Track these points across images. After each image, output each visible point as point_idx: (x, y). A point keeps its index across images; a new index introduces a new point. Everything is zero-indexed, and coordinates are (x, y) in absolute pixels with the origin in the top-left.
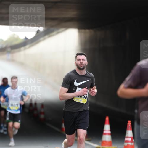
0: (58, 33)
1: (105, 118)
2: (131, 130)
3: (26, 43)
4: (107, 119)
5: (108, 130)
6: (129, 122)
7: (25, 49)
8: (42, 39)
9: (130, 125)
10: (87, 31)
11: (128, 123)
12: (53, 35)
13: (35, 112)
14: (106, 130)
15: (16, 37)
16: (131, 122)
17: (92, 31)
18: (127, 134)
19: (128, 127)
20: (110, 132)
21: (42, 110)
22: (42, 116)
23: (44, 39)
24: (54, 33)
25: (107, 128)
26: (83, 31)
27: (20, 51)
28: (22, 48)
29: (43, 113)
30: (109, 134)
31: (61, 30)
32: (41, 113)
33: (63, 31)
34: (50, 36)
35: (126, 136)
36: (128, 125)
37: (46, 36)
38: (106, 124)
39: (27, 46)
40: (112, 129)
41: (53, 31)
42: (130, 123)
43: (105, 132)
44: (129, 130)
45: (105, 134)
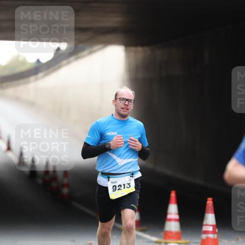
0: (91, 53)
1: (170, 193)
2: (212, 213)
3: (38, 69)
4: (173, 194)
5: (175, 214)
6: (209, 200)
7: (36, 80)
8: (64, 62)
9: (210, 205)
10: (140, 49)
11: (208, 202)
12: (83, 56)
13: (54, 184)
14: (171, 214)
15: (21, 59)
16: (213, 201)
17: (147, 49)
18: (206, 219)
19: (207, 208)
20: (177, 217)
21: (65, 181)
22: (65, 191)
23: (69, 63)
24: (85, 53)
25: (173, 210)
26: (133, 49)
27: (28, 82)
28: (32, 78)
29: (67, 186)
30: (176, 220)
31: (96, 48)
32: (64, 185)
33: (99, 49)
34: (77, 58)
35: (205, 223)
36: (207, 205)
37: (72, 59)
38: (171, 203)
39: (40, 75)
40: (181, 212)
41: (83, 50)
42: (211, 202)
43: (169, 217)
44: (209, 213)
45: (170, 220)
